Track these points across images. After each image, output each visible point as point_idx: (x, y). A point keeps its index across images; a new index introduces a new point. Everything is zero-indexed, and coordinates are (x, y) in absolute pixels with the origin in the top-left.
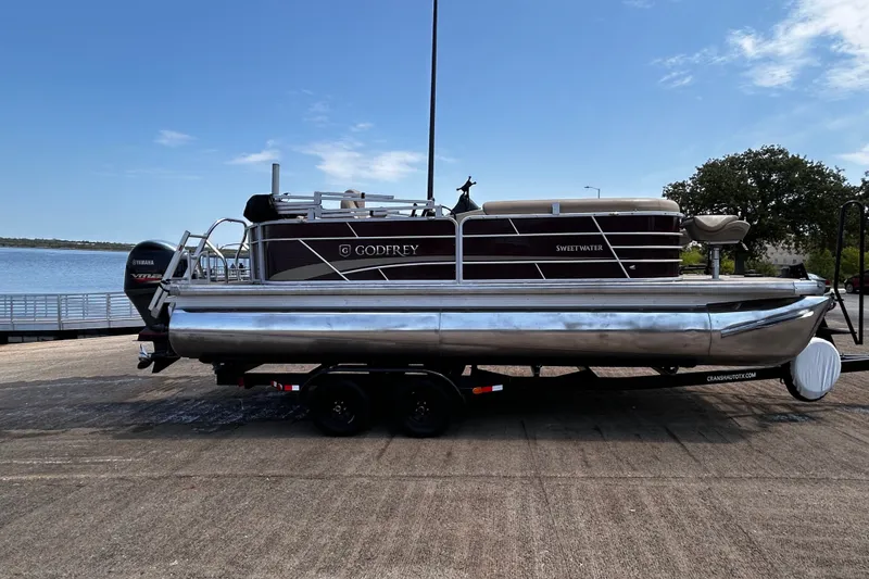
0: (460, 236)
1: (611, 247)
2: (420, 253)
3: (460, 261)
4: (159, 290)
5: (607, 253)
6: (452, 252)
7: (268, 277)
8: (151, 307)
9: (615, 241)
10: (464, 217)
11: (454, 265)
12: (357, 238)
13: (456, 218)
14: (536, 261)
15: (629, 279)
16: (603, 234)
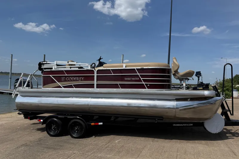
0: (95, 75)
1: (141, 79)
2: (84, 80)
3: (95, 83)
4: (15, 90)
5: (140, 81)
6: (94, 80)
7: (43, 87)
8: (12, 95)
9: (142, 76)
10: (97, 69)
11: (94, 84)
12: (66, 75)
13: (95, 69)
14: (118, 83)
15: (147, 89)
16: (139, 74)
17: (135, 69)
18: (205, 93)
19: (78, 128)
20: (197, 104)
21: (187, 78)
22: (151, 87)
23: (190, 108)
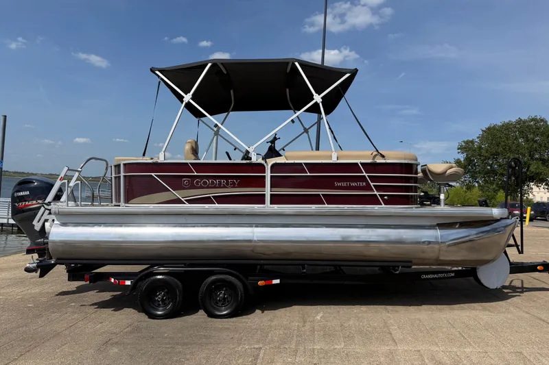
0: (268, 174)
1: (372, 184)
2: (240, 186)
3: (268, 191)
4: (42, 209)
5: (368, 188)
6: (264, 186)
7: (127, 201)
8: (35, 222)
9: (373, 179)
10: (271, 161)
11: (265, 194)
12: (196, 174)
13: (266, 162)
14: (321, 192)
15: (383, 206)
16: (366, 175)
17: (357, 164)
18: (493, 212)
19: (225, 294)
20: (477, 234)
21: (448, 184)
22: (391, 201)
23: (464, 242)
